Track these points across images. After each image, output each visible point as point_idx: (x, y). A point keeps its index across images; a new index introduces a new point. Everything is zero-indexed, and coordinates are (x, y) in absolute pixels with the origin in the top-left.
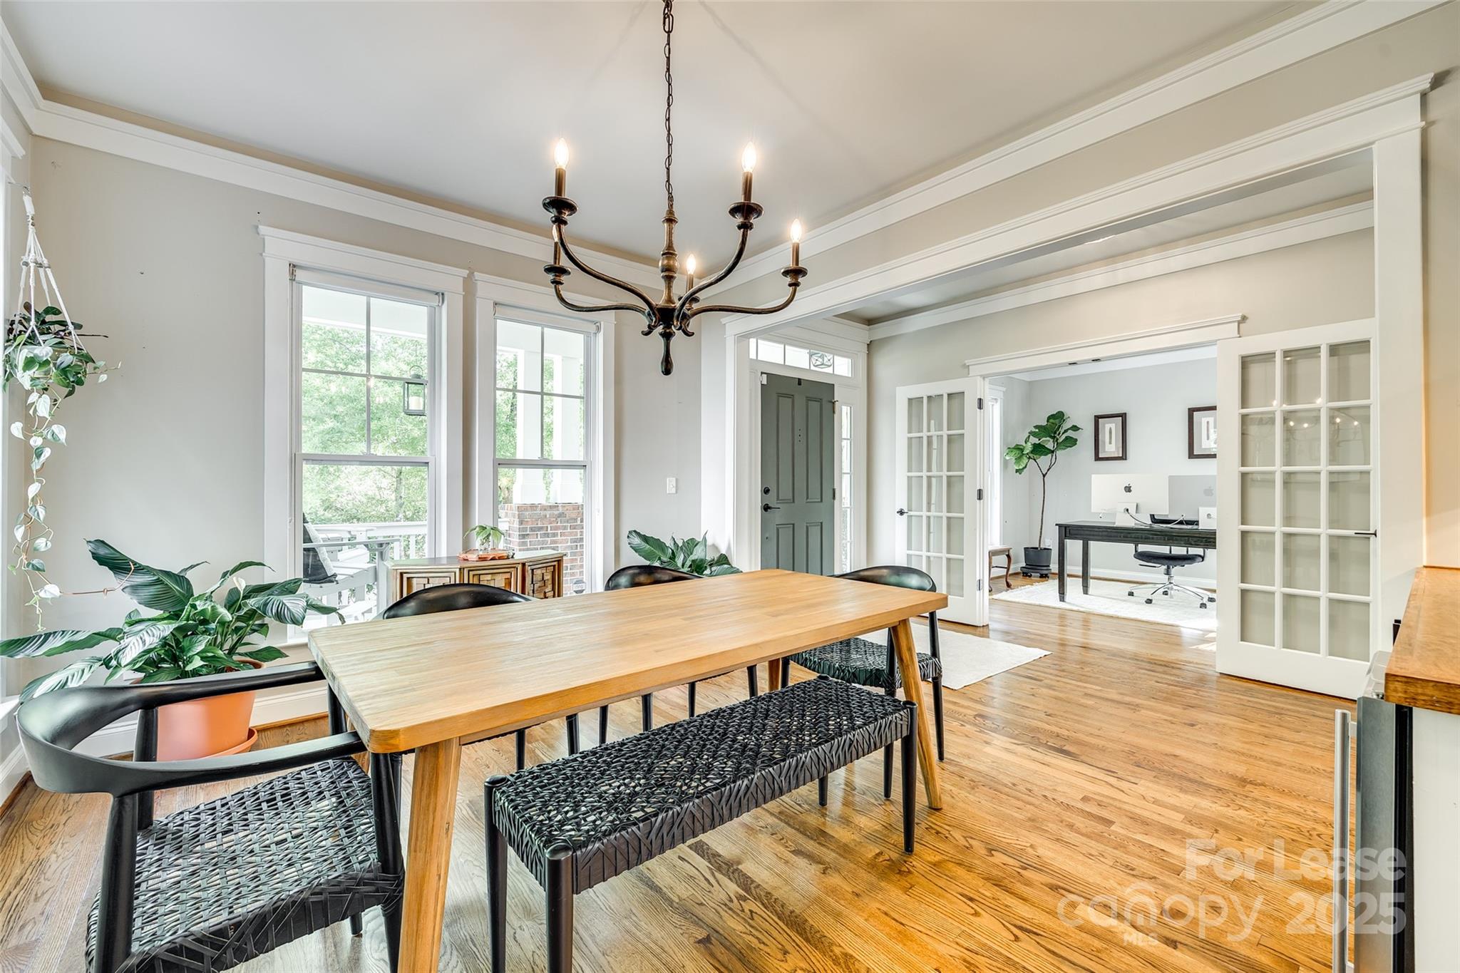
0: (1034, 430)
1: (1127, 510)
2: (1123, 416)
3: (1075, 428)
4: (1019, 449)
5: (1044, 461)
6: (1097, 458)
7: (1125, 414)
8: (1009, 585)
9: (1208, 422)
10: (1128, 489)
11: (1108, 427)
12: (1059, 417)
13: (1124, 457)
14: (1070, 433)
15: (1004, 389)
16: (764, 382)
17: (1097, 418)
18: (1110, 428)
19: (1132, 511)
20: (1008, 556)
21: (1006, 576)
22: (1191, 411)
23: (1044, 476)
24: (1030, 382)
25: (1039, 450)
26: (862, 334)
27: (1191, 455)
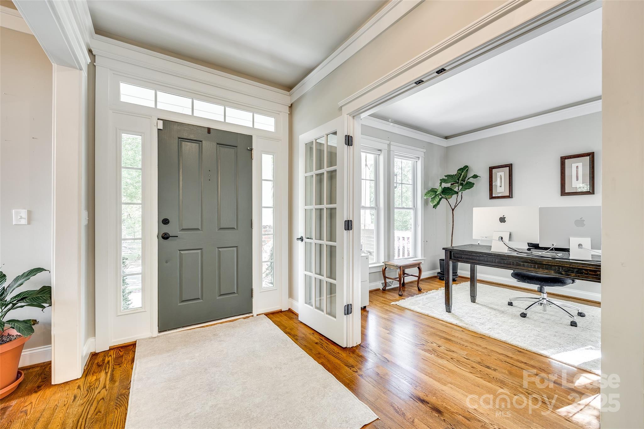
0: (445, 178)
1: (502, 238)
2: (510, 166)
3: (475, 176)
4: (433, 191)
5: (453, 199)
6: (492, 197)
7: (511, 164)
8: (420, 290)
9: (577, 167)
10: (502, 220)
11: (499, 174)
12: (465, 169)
13: (510, 196)
14: (471, 180)
15: (425, 151)
16: (161, 127)
17: (491, 169)
18: (501, 176)
19: (506, 239)
20: (419, 268)
21: (418, 281)
22: (563, 160)
23: (453, 210)
24: (447, 147)
25: (447, 192)
26: (284, 98)
27: (563, 193)
